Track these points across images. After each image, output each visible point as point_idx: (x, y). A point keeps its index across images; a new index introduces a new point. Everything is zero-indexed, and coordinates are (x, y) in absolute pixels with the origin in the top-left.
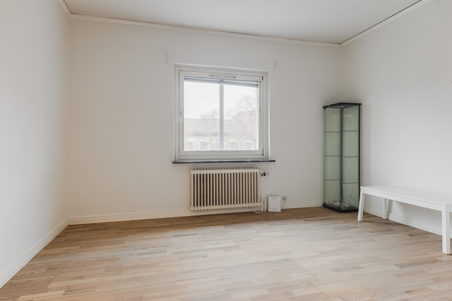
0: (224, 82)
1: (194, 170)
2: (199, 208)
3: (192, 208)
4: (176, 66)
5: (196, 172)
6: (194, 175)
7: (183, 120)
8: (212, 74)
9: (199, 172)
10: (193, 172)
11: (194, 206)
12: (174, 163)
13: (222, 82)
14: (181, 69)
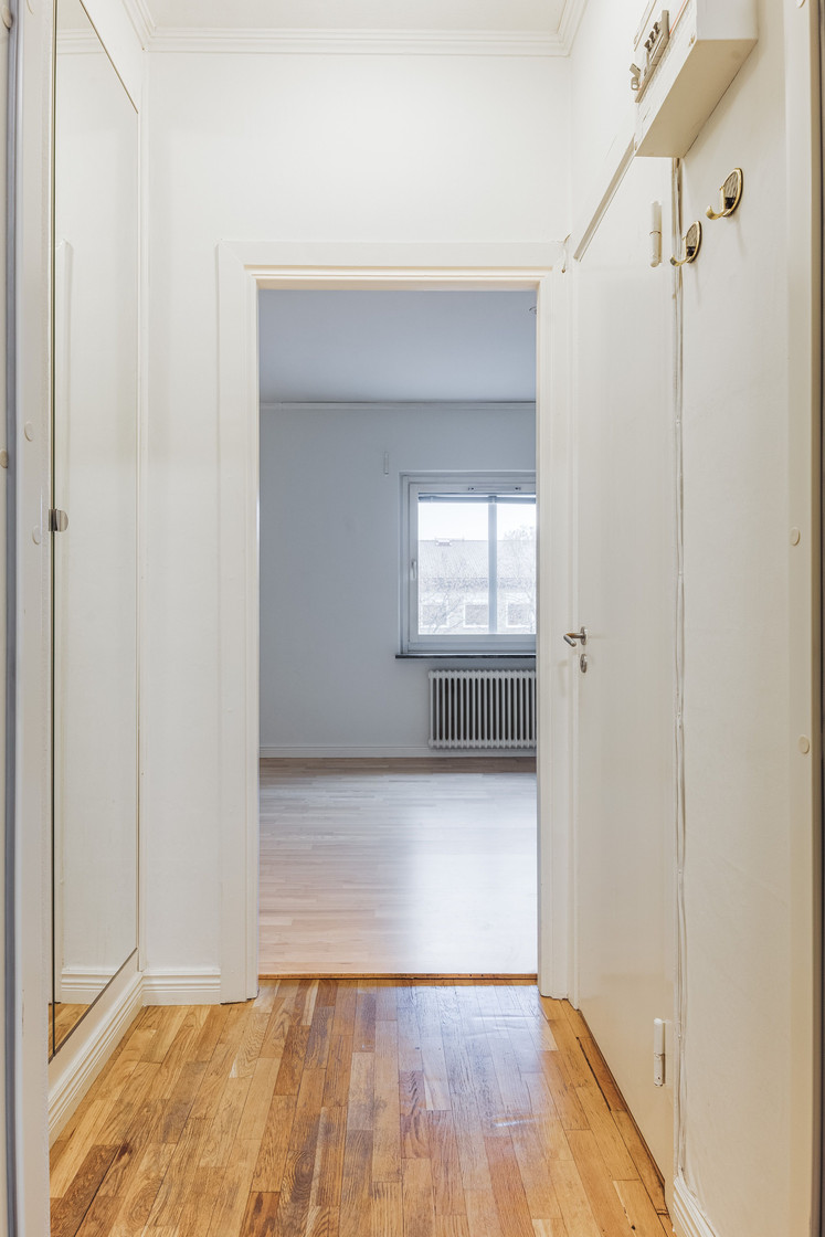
0: (497, 500)
1: (434, 671)
2: (444, 743)
3: (432, 742)
4: (403, 476)
5: (438, 675)
6: (435, 680)
7: (416, 576)
8: (473, 485)
9: (444, 675)
10: (432, 675)
11: (435, 738)
12: (397, 657)
13: (493, 498)
14: (412, 479)
